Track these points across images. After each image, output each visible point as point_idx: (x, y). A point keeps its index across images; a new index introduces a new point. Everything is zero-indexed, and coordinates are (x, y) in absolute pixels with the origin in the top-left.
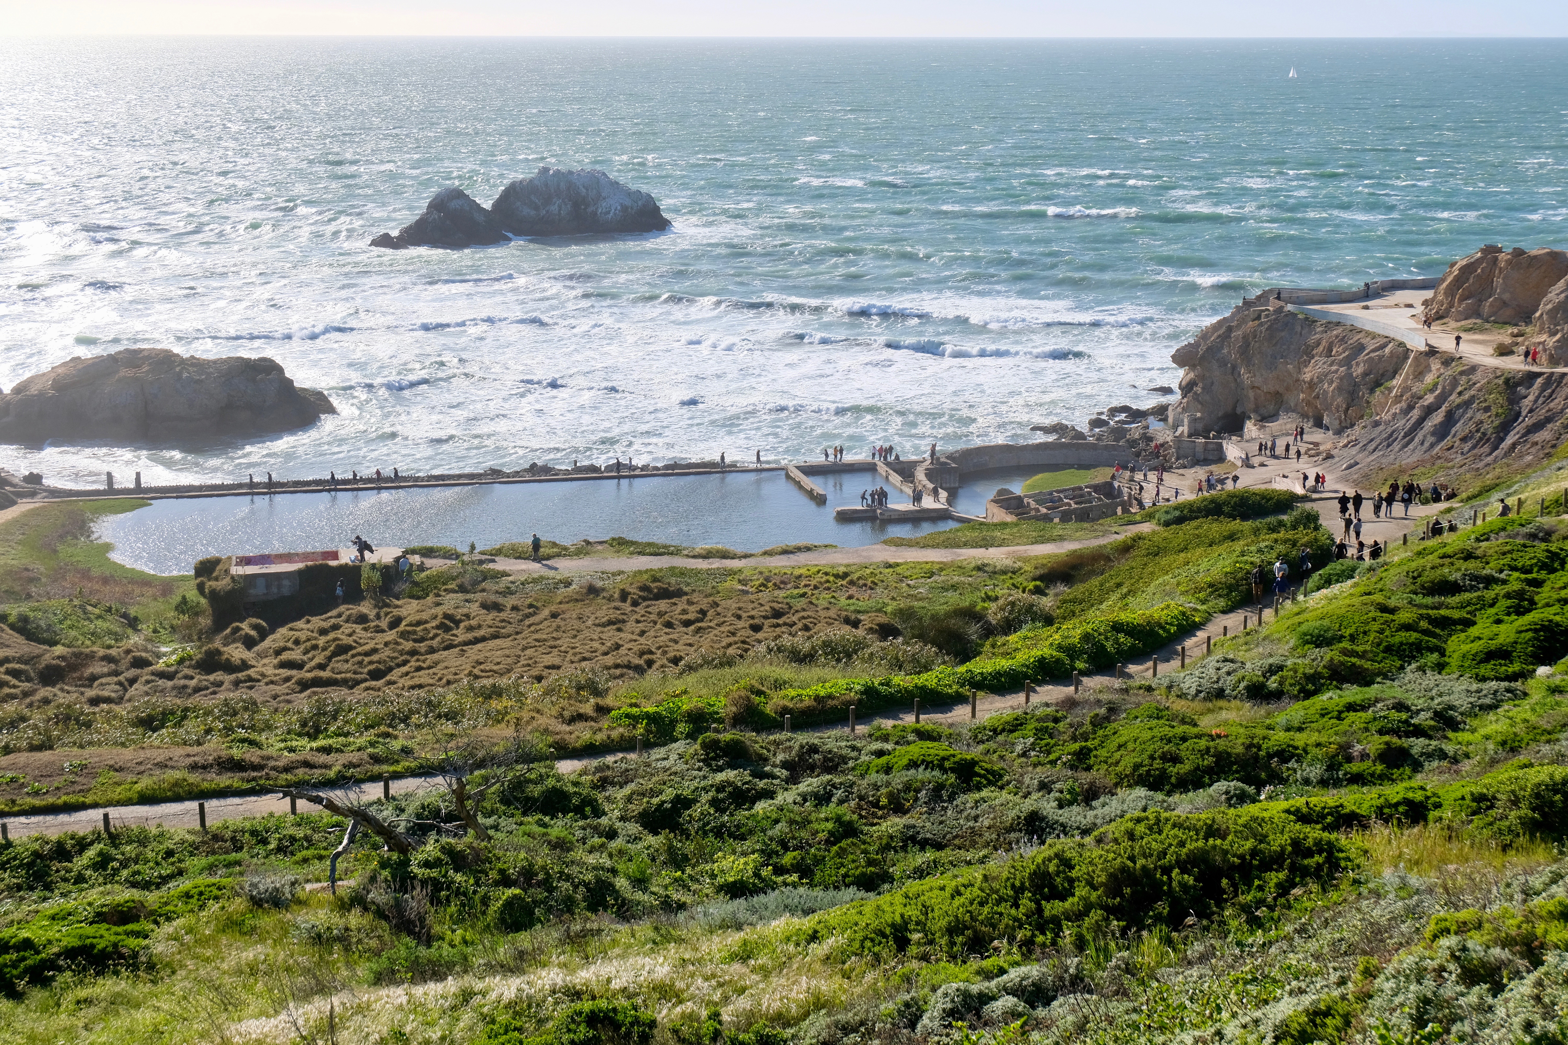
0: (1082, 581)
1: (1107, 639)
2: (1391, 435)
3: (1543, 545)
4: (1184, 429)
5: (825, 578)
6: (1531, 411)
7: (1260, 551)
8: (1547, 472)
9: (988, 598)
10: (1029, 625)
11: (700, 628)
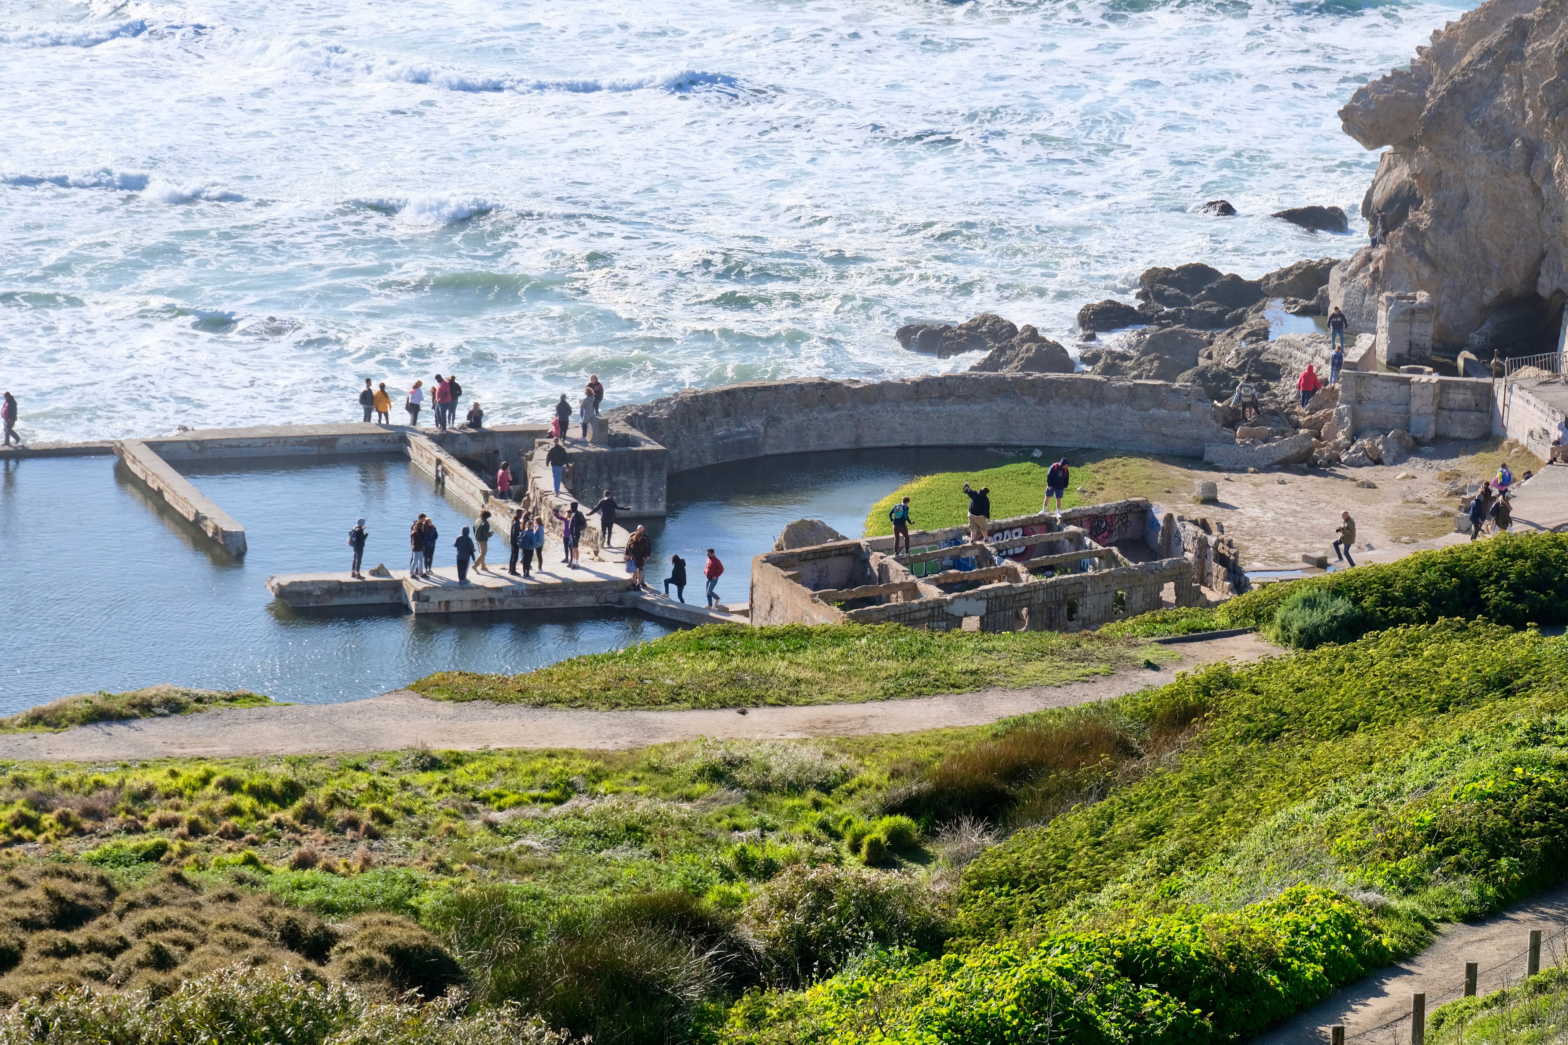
0: (1041, 817)
1: (1103, 1001)
4: (1375, 342)
5: (226, 801)
10: (871, 954)
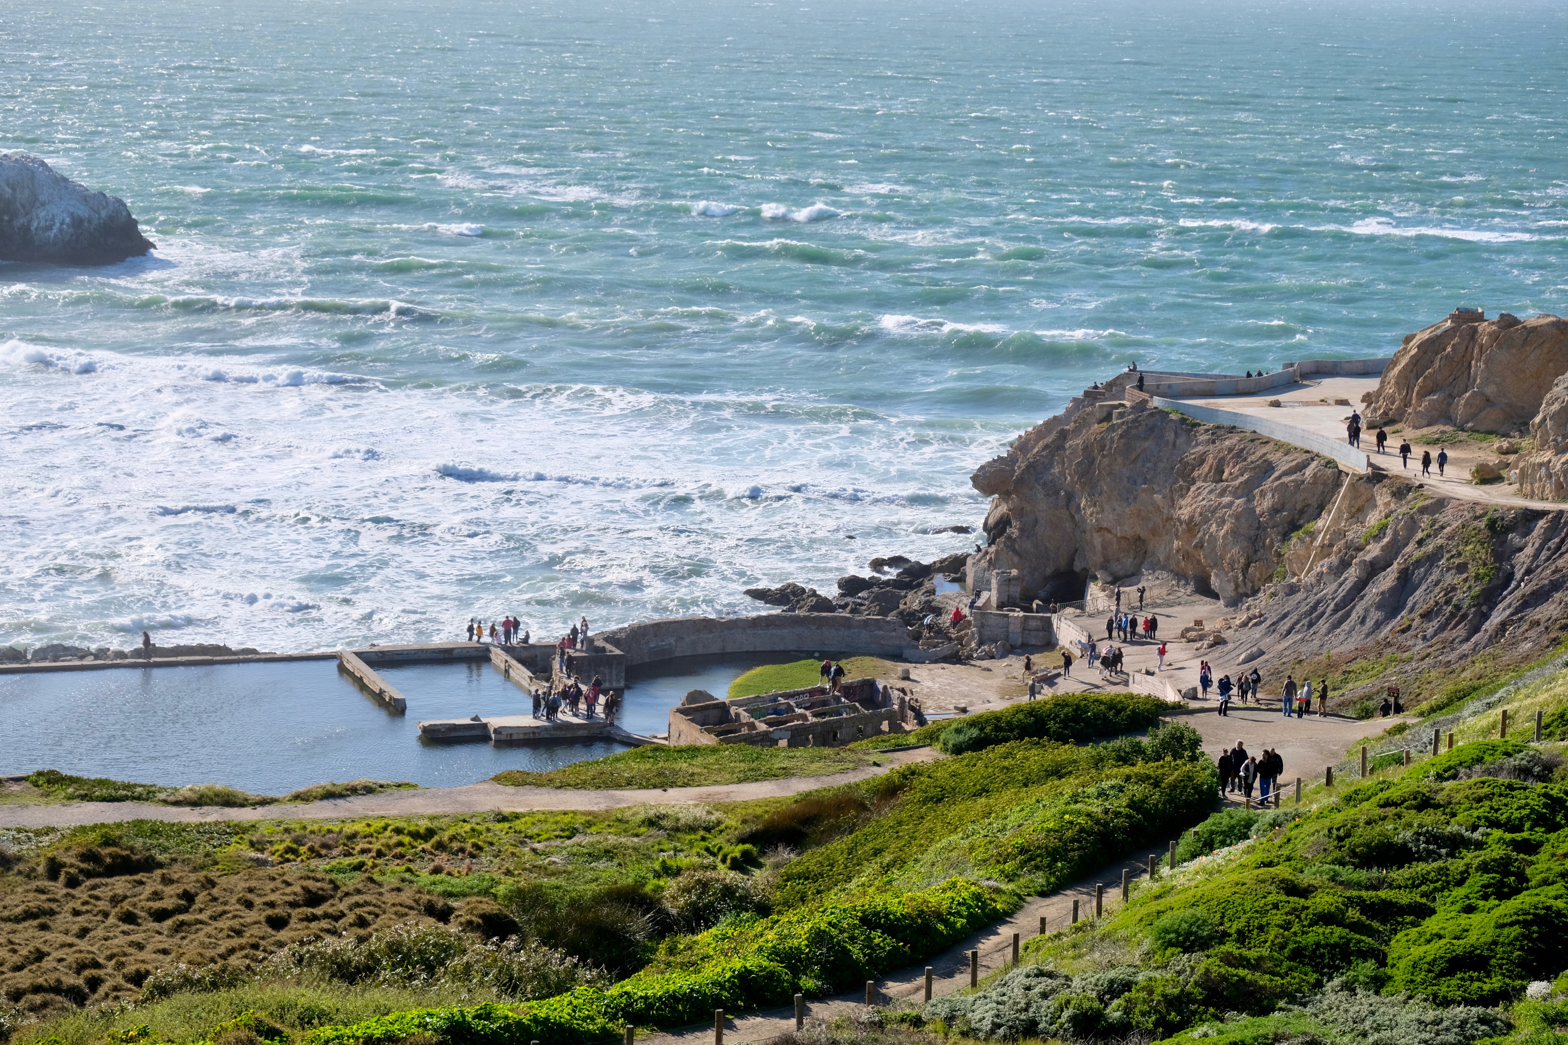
0: (819, 844)
1: (852, 939)
2: (1314, 608)
3: (1539, 787)
4: (990, 596)
6: (1528, 572)
7: (1102, 794)
8: (1549, 670)
9: (667, 871)
10: (730, 917)
11: (183, 923)
